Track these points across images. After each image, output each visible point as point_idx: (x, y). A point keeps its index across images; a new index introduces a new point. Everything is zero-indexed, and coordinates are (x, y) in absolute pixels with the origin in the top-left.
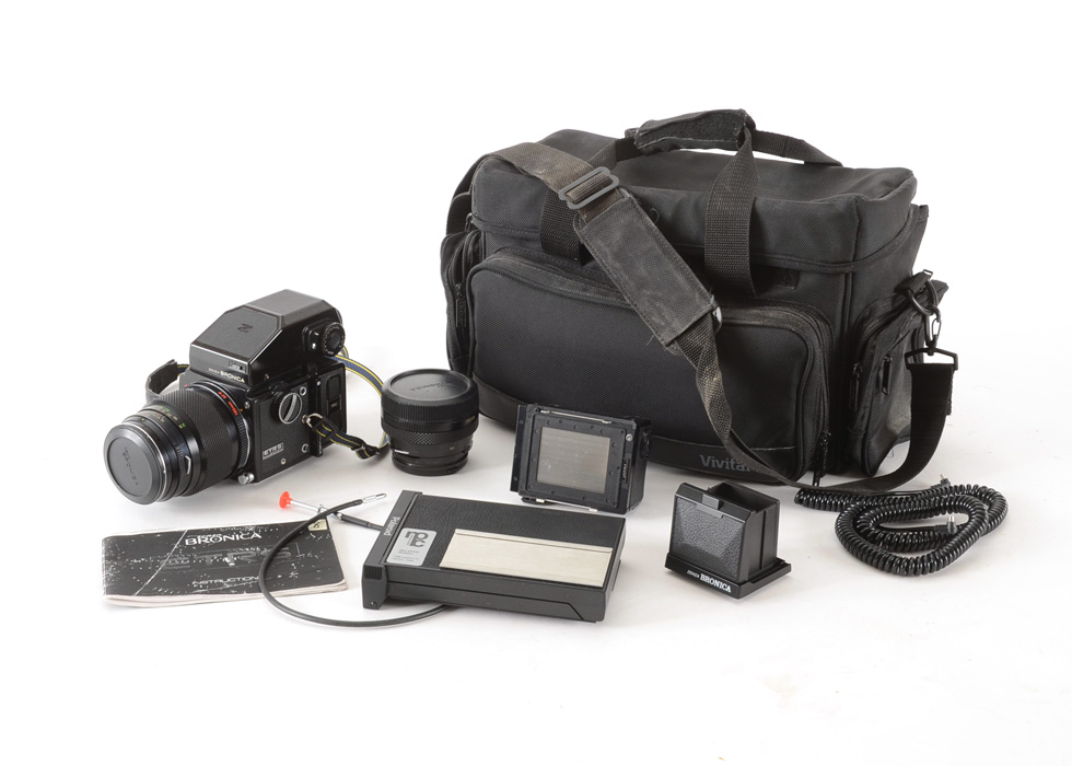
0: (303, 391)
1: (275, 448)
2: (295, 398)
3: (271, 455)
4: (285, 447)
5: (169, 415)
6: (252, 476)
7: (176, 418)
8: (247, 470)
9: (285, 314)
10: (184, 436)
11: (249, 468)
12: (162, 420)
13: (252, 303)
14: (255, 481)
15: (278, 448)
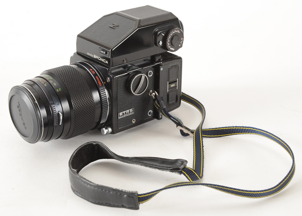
0: (150, 74)
1: (128, 111)
2: (143, 78)
3: (125, 116)
4: (135, 111)
5: (51, 82)
6: (110, 130)
7: (55, 84)
8: (107, 125)
9: (142, 18)
10: (60, 98)
11: (108, 124)
12: (45, 85)
13: (122, 11)
14: (113, 133)
15: (130, 112)
